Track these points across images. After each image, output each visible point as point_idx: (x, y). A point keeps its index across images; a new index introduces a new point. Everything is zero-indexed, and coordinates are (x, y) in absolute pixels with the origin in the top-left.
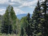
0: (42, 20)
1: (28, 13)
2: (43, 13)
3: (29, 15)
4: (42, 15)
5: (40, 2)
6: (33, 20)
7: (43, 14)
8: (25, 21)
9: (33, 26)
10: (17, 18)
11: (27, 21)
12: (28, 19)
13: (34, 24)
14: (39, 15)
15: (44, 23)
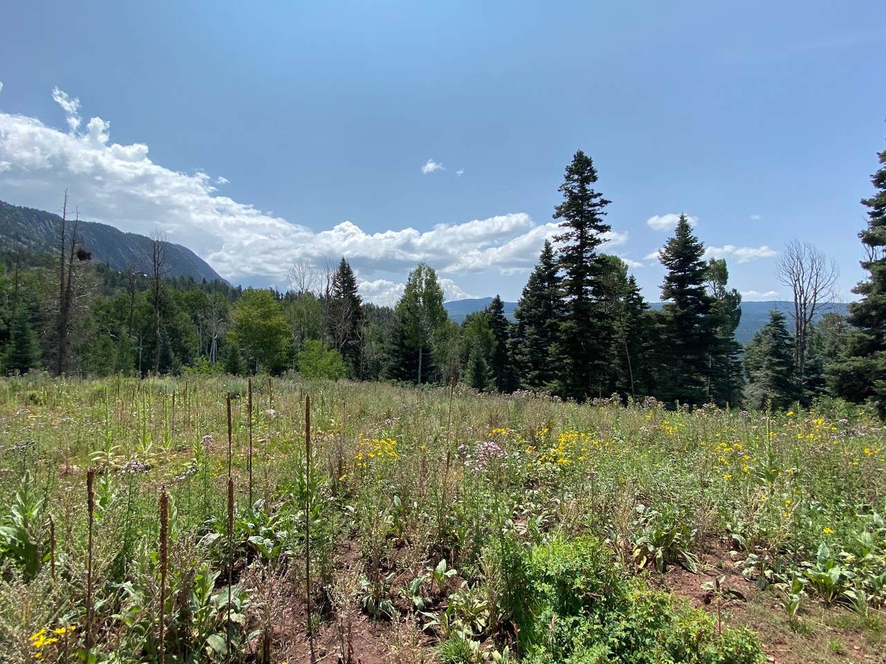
0: (563, 325)
1: (494, 297)
2: (565, 296)
3: (498, 304)
4: (562, 304)
5: (554, 250)
6: (521, 326)
7: (567, 299)
8: (484, 330)
9: (521, 353)
10: (450, 314)
11: (491, 331)
12: (495, 321)
13: (528, 343)
14: (549, 307)
15: (570, 340)
